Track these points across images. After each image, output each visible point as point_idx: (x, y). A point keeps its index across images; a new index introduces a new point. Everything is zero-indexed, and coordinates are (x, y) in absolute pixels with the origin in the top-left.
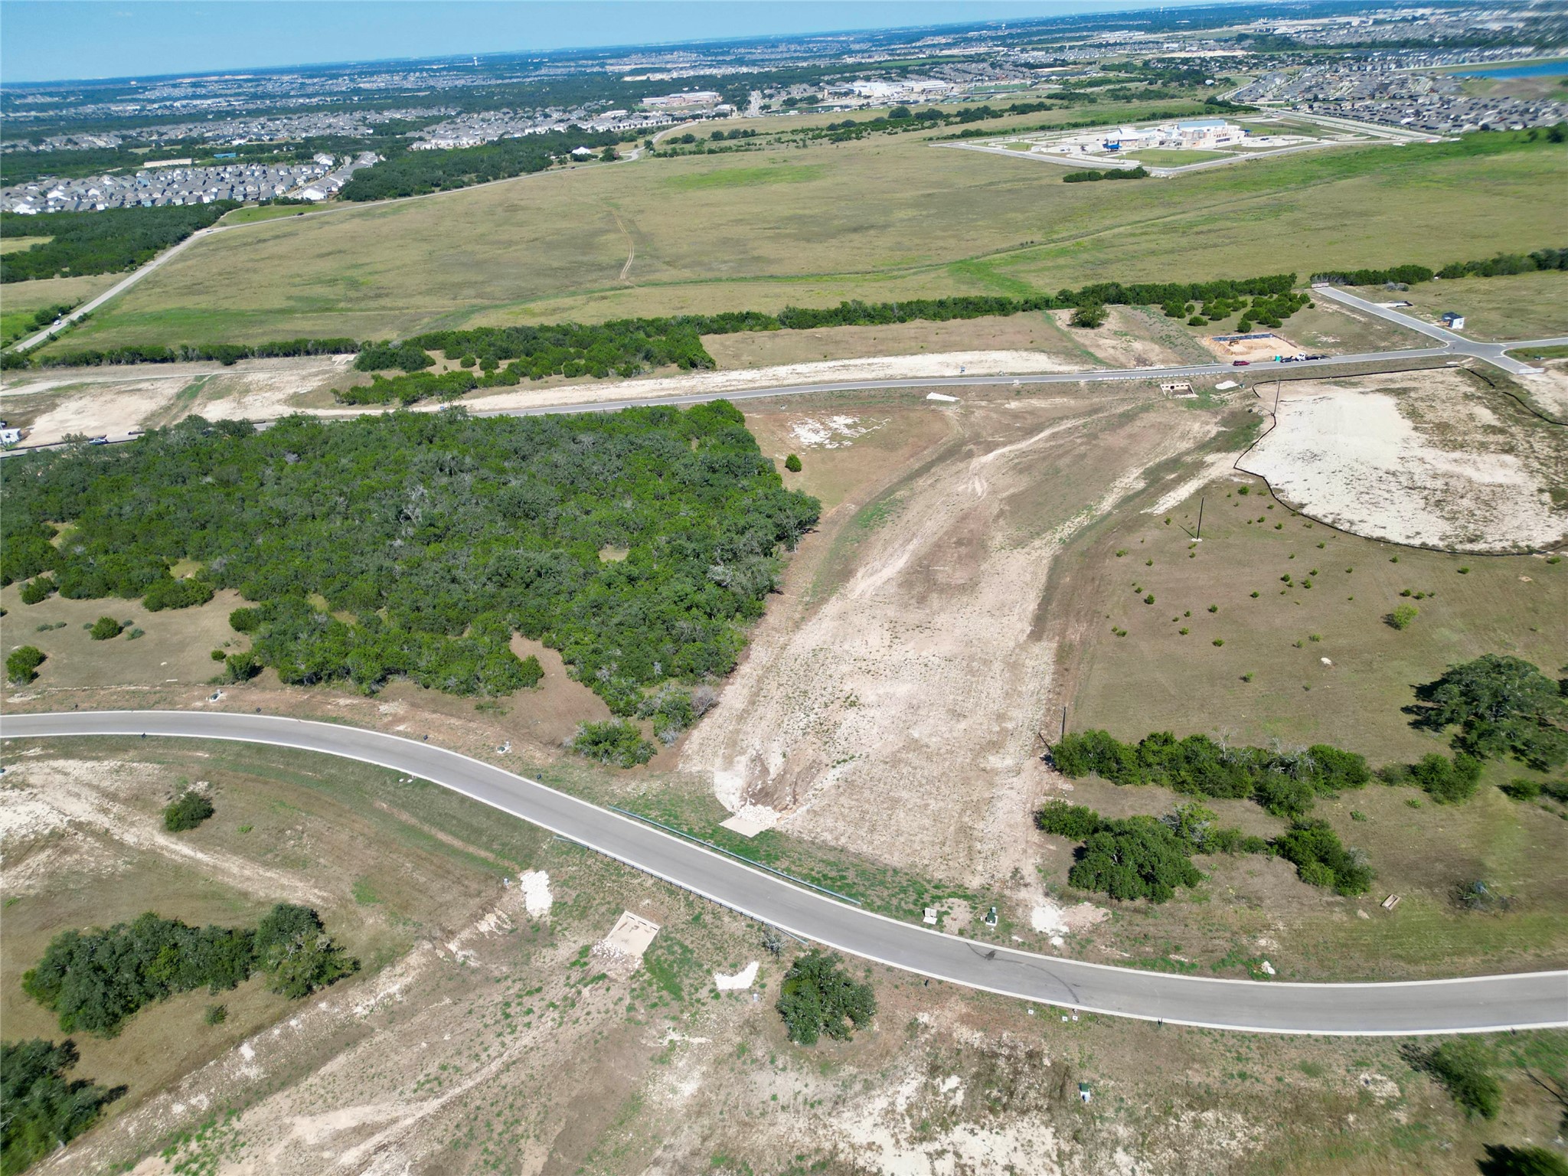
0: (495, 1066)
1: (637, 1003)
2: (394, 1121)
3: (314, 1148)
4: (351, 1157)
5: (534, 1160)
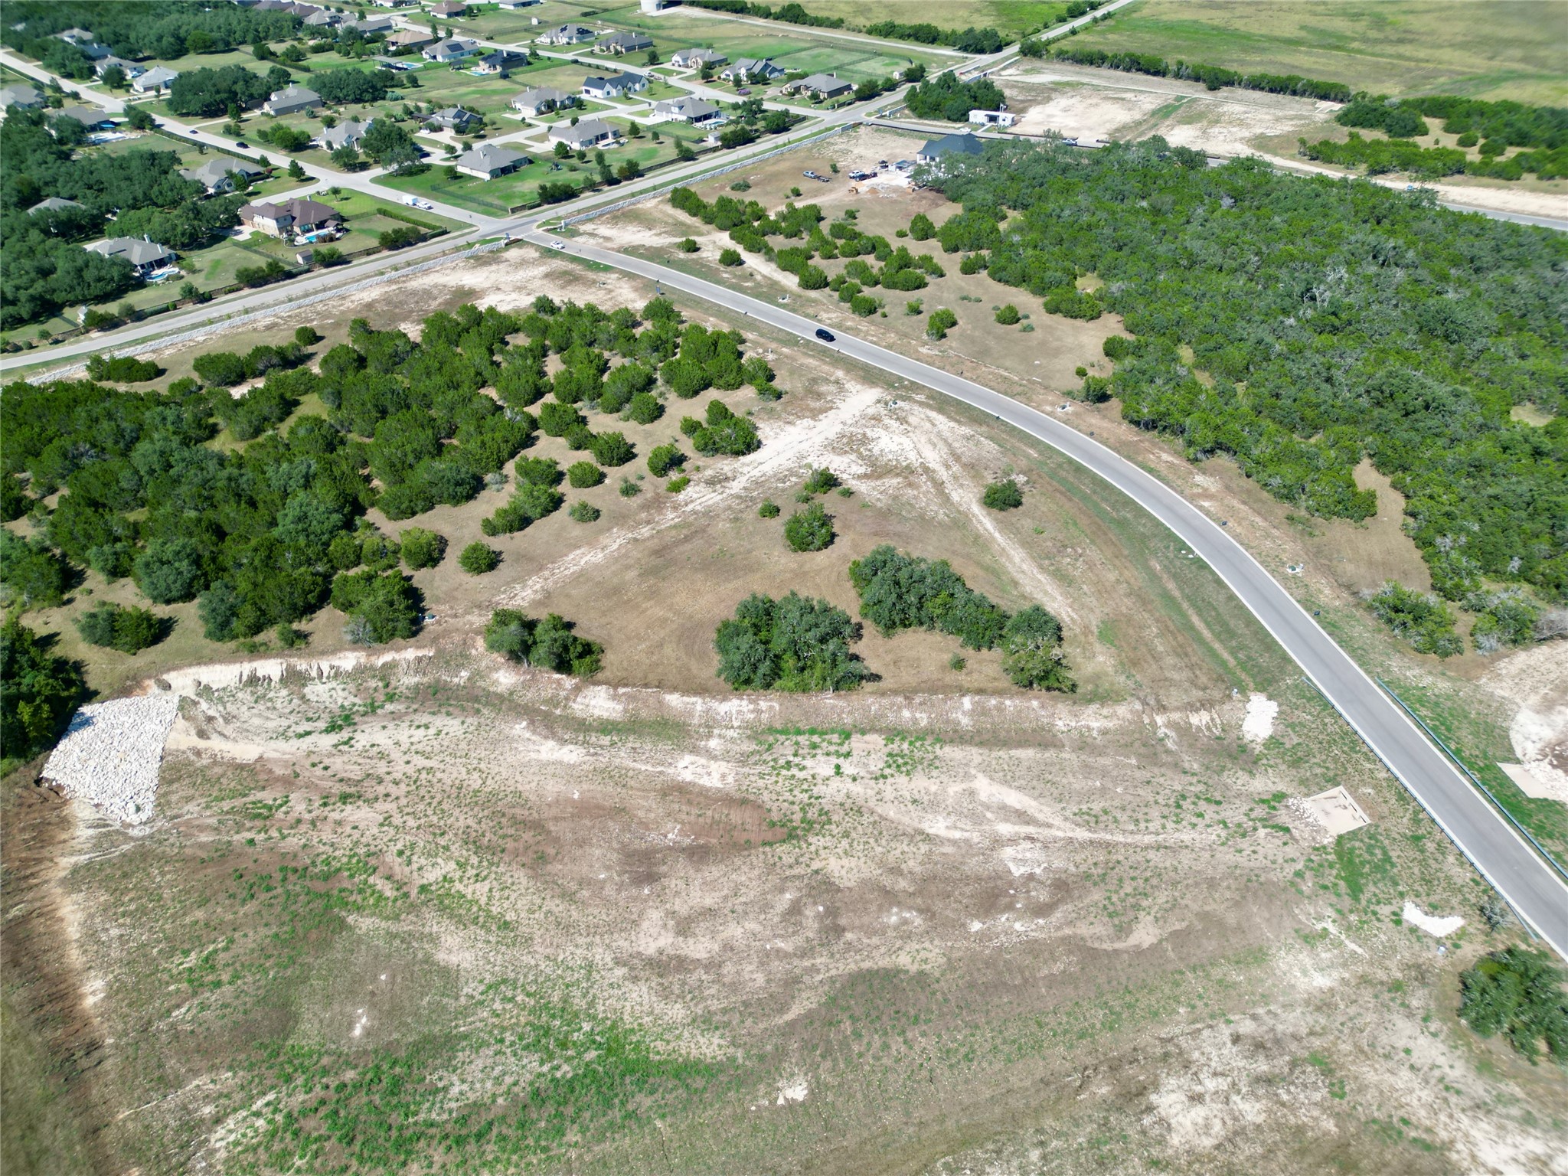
0: (1148, 839)
1: (1308, 874)
2: (1049, 826)
3: (983, 804)
4: (1005, 829)
5: (1145, 934)
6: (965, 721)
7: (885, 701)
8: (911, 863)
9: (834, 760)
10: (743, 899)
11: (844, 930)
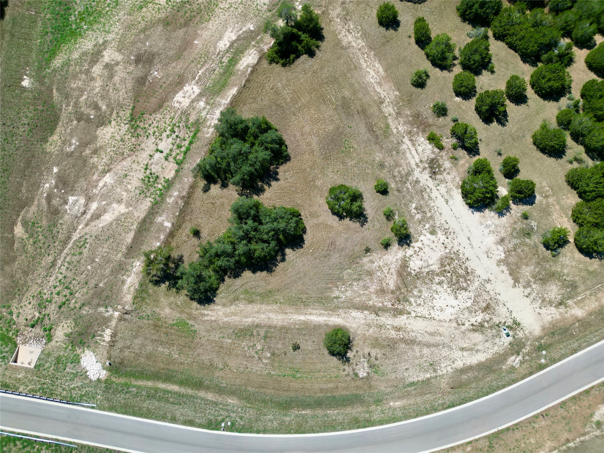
0: (59, 262)
1: (9, 317)
2: (87, 225)
3: (111, 203)
4: (94, 206)
5: (19, 230)
6: (159, 219)
7: (187, 187)
8: (96, 159)
9: (166, 152)
10: (111, 90)
11: (78, 121)
